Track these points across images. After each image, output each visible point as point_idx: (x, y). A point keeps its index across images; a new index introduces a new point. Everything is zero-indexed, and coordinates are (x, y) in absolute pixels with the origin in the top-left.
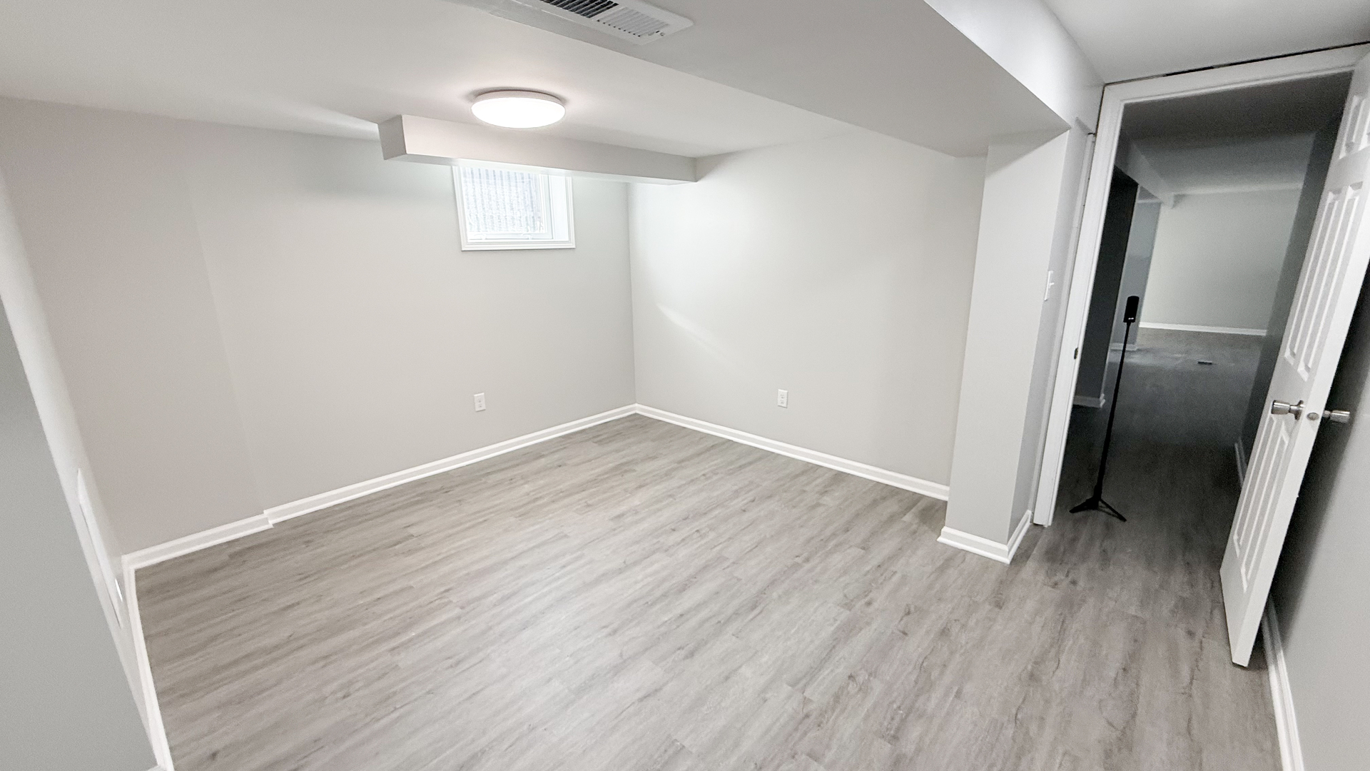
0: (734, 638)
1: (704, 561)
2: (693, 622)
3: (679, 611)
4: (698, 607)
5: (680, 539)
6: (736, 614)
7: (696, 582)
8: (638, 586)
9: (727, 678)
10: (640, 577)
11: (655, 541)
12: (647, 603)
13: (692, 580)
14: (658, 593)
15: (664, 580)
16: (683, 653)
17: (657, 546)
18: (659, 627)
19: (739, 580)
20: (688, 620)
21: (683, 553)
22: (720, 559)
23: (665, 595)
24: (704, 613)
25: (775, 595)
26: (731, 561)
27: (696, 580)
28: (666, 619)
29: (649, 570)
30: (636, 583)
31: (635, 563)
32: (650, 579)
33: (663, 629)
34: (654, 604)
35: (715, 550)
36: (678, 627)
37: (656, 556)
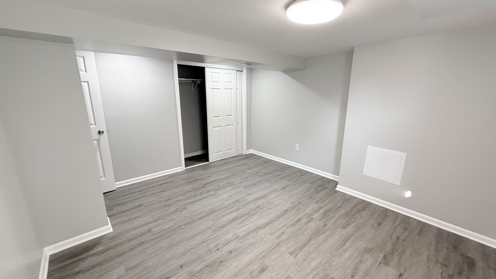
0: (224, 203)
1: (222, 230)
2: (234, 208)
3: (238, 211)
4: (231, 212)
5: (230, 244)
6: (220, 209)
7: (229, 221)
8: (251, 221)
9: (230, 196)
10: (250, 224)
11: (242, 244)
12: (248, 214)
13: (230, 222)
14: (244, 218)
15: (241, 223)
16: (240, 201)
17: (241, 241)
18: (245, 207)
19: (213, 220)
20: (236, 209)
21: (230, 236)
22: (215, 231)
23: (242, 217)
24: (231, 210)
25: (204, 214)
26: (211, 229)
27: (229, 222)
28: (243, 209)
29: (246, 227)
30: (252, 222)
31: (252, 231)
32: (247, 223)
33: (244, 207)
34: (246, 214)
35: (215, 235)
36: (239, 207)
37: (242, 234)
